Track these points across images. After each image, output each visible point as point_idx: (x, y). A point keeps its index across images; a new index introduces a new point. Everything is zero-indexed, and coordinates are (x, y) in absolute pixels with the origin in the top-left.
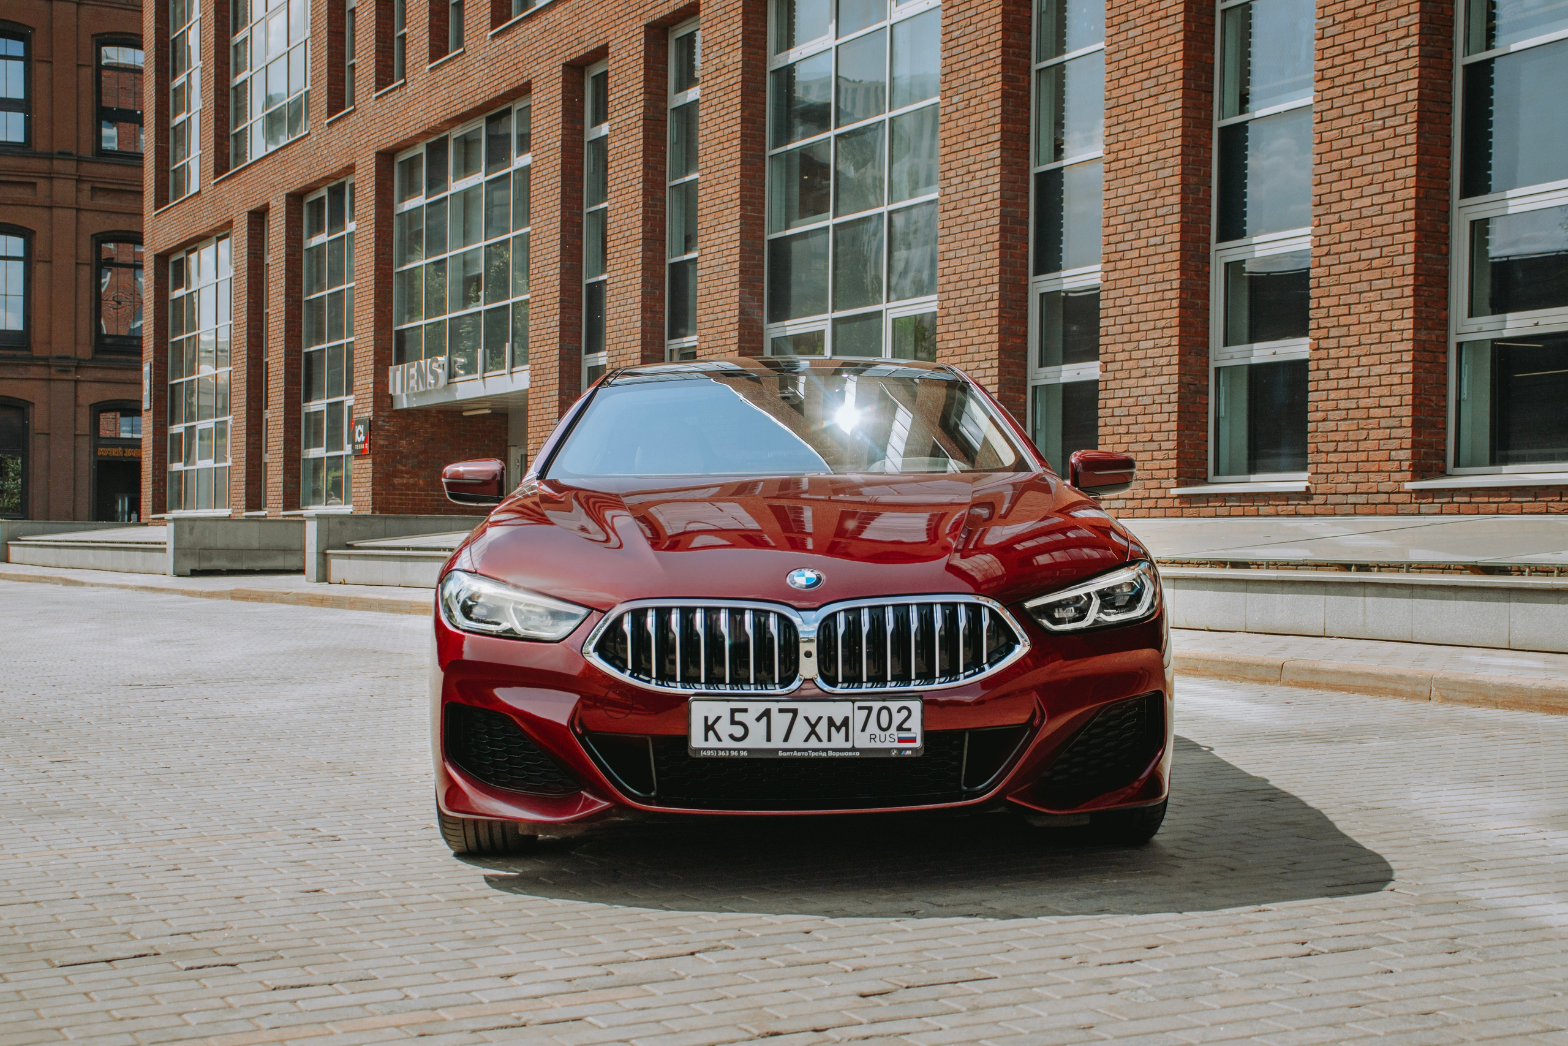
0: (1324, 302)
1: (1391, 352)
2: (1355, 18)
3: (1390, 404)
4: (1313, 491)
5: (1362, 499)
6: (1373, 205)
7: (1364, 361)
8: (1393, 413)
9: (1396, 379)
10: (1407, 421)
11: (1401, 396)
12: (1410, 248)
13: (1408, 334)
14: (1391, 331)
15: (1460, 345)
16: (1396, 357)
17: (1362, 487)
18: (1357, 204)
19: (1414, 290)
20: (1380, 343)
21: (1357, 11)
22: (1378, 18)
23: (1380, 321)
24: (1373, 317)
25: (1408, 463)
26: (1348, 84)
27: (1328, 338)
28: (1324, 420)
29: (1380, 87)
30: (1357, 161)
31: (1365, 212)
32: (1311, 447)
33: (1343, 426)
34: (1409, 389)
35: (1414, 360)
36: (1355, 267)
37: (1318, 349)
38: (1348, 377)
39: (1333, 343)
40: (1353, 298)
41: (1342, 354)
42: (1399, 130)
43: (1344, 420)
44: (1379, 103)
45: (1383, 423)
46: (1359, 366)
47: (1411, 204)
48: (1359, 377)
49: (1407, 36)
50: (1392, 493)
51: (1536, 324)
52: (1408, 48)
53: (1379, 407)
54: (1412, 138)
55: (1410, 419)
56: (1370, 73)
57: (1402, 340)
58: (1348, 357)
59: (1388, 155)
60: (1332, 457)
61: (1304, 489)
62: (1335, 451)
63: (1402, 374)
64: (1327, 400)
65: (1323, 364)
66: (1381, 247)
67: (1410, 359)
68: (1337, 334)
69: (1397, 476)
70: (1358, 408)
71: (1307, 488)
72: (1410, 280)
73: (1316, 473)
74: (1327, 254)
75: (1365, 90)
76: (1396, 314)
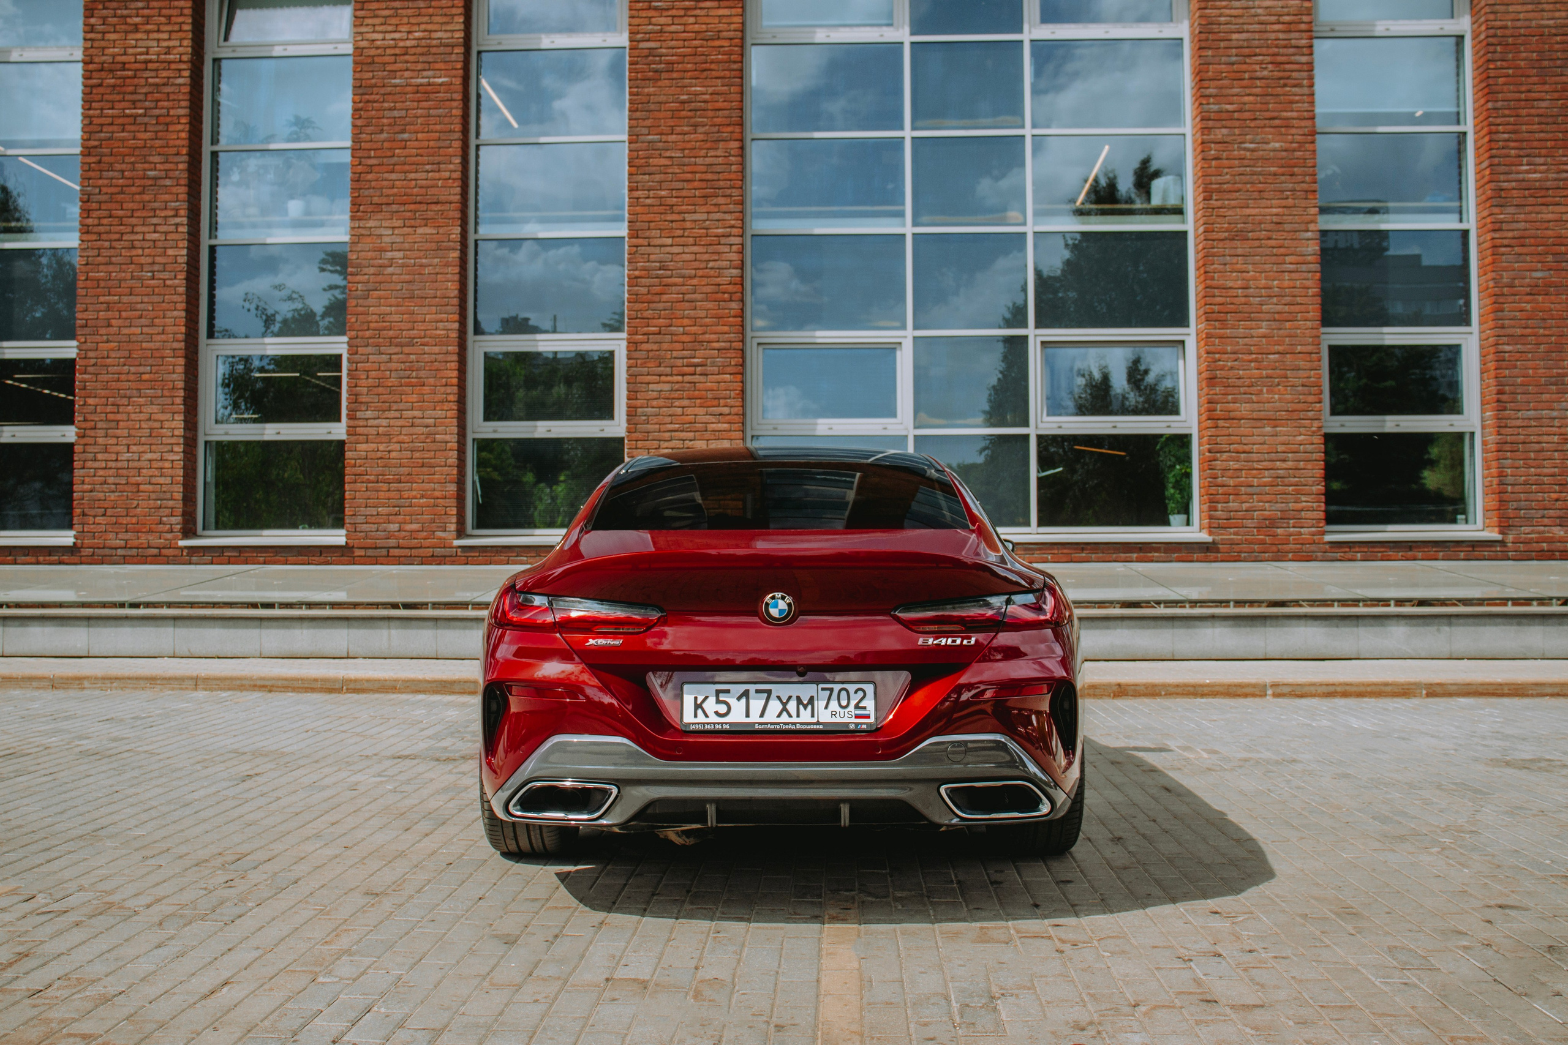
0: (91, 401)
1: (162, 444)
2: (122, 193)
3: (162, 482)
4: (79, 545)
5: (134, 552)
6: (142, 333)
7: (133, 448)
8: (163, 489)
9: (167, 465)
10: (179, 496)
11: (172, 477)
12: (180, 369)
13: (181, 432)
14: (162, 428)
15: (206, 442)
16: (169, 447)
17: (136, 543)
18: (125, 331)
19: (184, 401)
20: (150, 436)
21: (124, 189)
22: (147, 197)
23: (150, 419)
24: (142, 416)
25: (179, 527)
26: (115, 240)
27: (95, 428)
28: (91, 491)
29: (149, 248)
30: (125, 299)
31: (134, 338)
32: (78, 511)
33: (113, 496)
34: (181, 472)
35: (184, 452)
36: (123, 377)
37: (84, 437)
38: (117, 460)
39: (101, 433)
40: (125, 401)
41: (110, 442)
42: (168, 282)
43: (113, 492)
44: (149, 260)
45: (153, 496)
46: (128, 452)
47: (181, 337)
48: (128, 461)
49: (176, 216)
50: (164, 548)
51: (279, 433)
52: (177, 225)
53: (150, 483)
54: (182, 290)
55: (181, 494)
56: (140, 237)
57: (173, 436)
58: (117, 444)
59: (156, 299)
60: (99, 519)
61: (72, 544)
62: (104, 515)
63: (173, 461)
64: (95, 476)
65: (90, 449)
66: (151, 366)
67: (182, 450)
68: (105, 426)
69: (169, 536)
70: (127, 484)
71: (74, 543)
72: (182, 393)
73: (83, 532)
74: (93, 365)
75: (133, 247)
76: (169, 416)
